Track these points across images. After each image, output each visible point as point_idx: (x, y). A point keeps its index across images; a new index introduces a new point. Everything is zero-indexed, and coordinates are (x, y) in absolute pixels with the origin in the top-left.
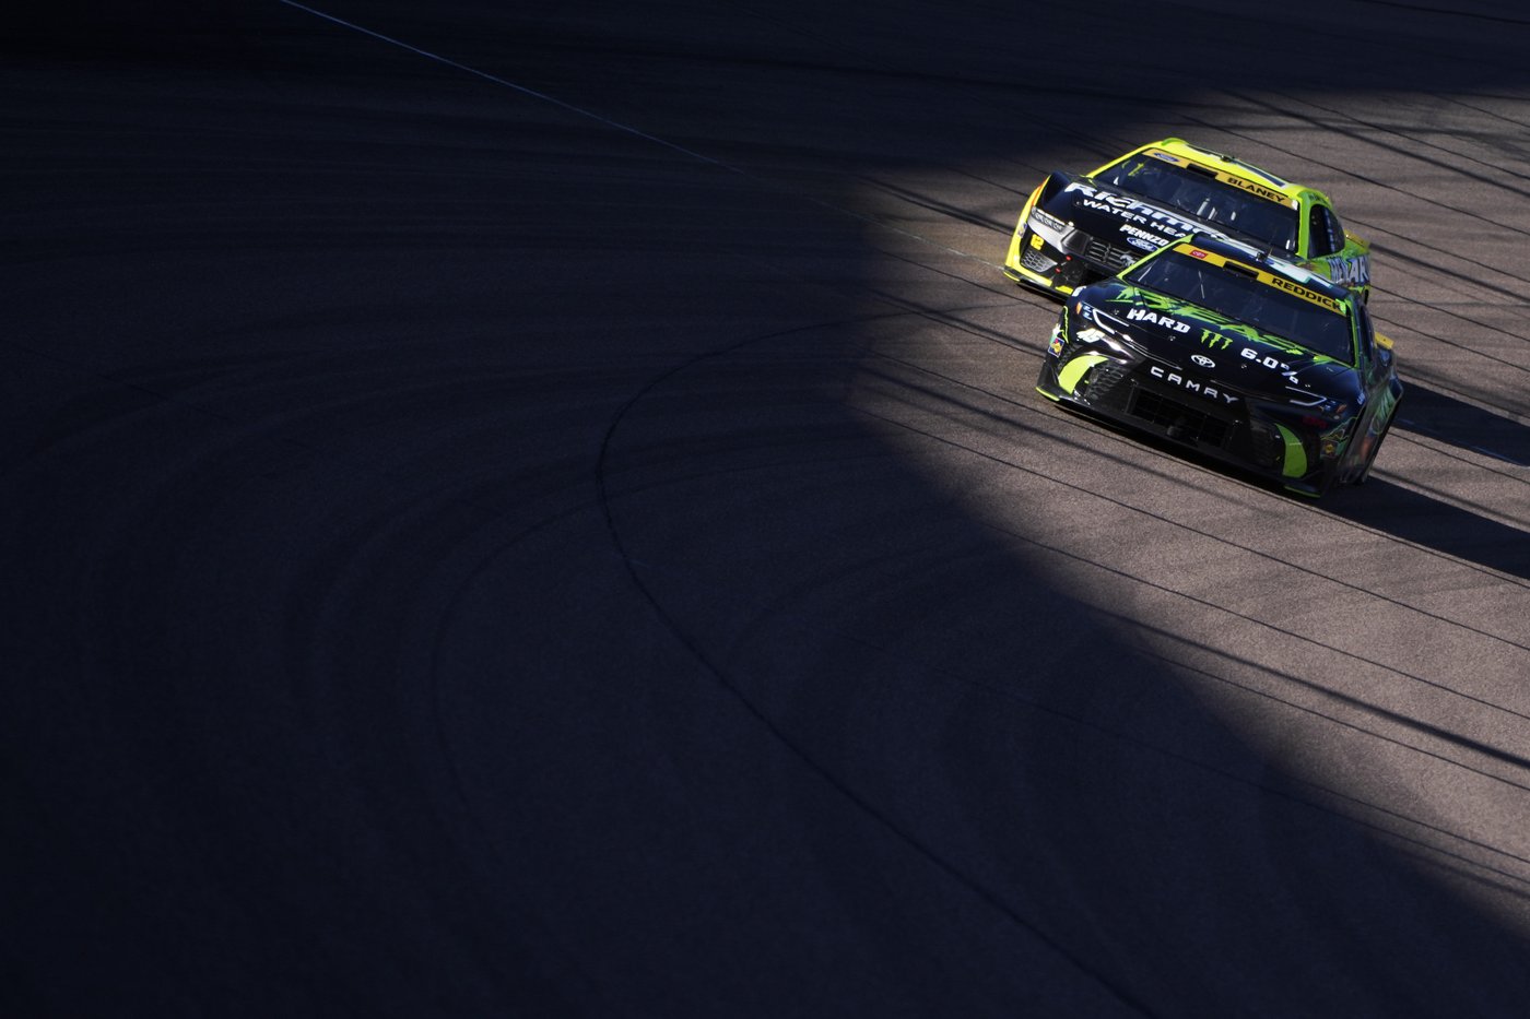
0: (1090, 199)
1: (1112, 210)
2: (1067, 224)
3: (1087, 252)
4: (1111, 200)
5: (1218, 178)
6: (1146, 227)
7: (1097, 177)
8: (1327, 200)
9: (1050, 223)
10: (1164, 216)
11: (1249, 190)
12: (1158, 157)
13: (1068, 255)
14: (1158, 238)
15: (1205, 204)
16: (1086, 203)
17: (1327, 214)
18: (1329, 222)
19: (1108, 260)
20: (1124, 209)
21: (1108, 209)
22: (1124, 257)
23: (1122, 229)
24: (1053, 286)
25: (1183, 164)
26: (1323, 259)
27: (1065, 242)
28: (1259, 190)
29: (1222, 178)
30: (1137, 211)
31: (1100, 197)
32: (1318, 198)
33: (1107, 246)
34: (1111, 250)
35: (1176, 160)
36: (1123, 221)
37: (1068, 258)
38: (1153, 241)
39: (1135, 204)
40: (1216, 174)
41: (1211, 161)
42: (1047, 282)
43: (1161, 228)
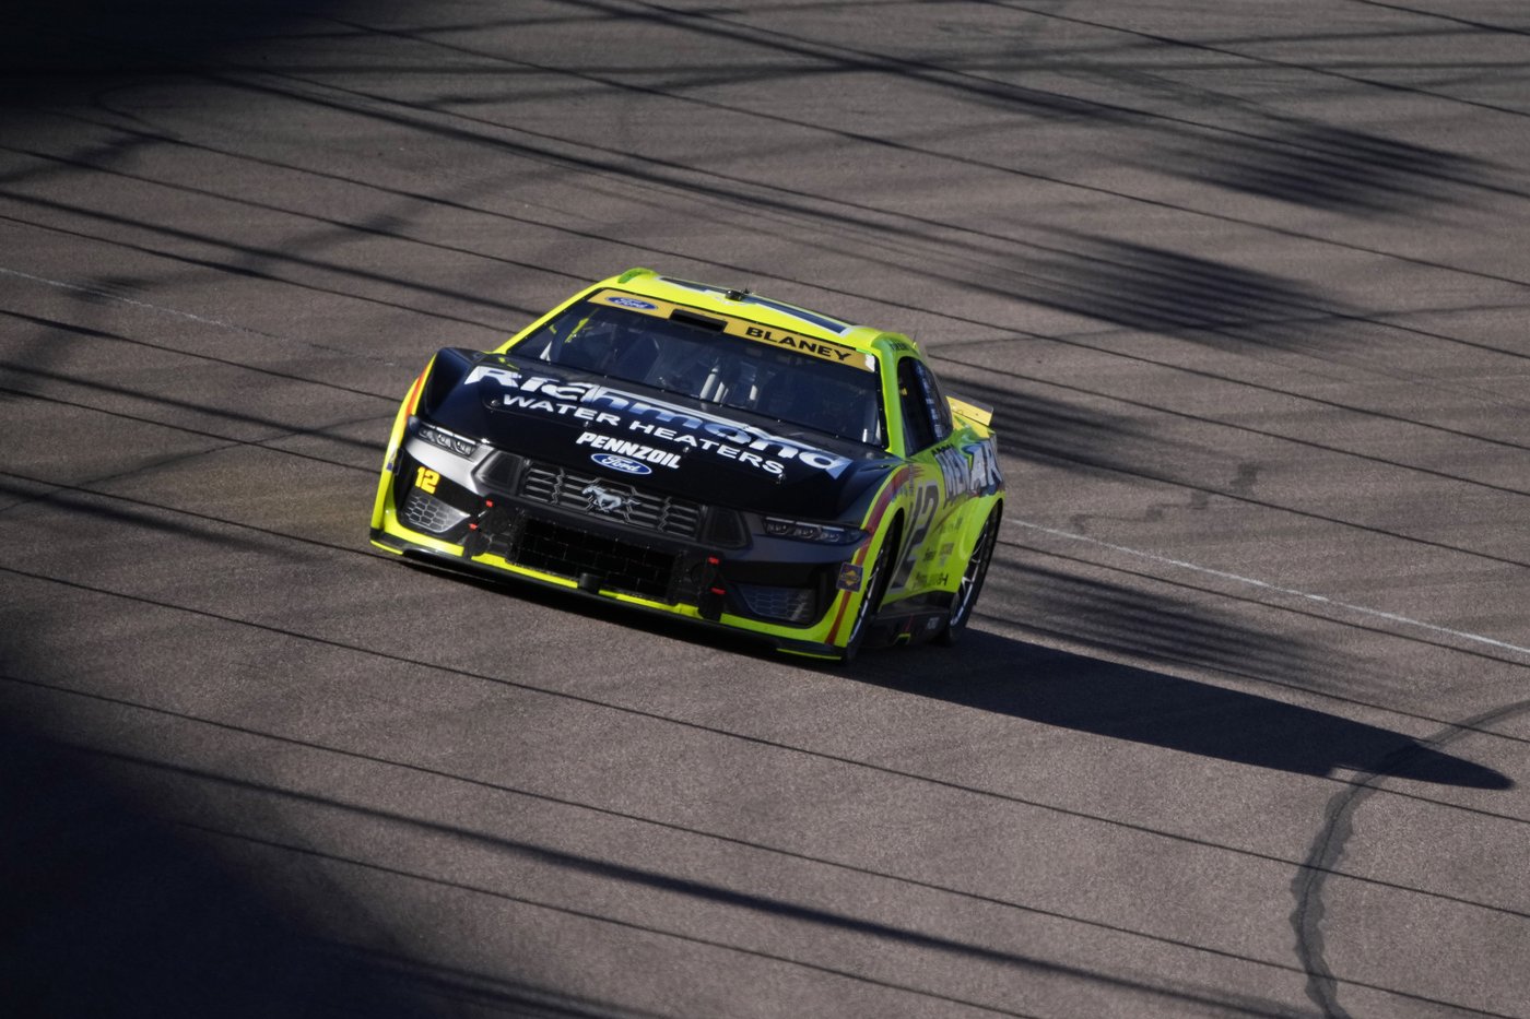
0: (514, 392)
1: (557, 409)
2: (478, 442)
3: (522, 489)
4: (551, 390)
5: (728, 330)
6: (621, 433)
7: (513, 351)
8: (915, 348)
9: (448, 442)
10: (648, 408)
11: (786, 346)
12: (615, 304)
13: (489, 498)
14: (646, 450)
15: (711, 378)
16: (508, 401)
17: (921, 372)
18: (926, 386)
19: (562, 499)
20: (578, 403)
21: (549, 408)
22: (589, 490)
23: (580, 441)
24: (467, 553)
25: (664, 312)
26: (927, 453)
27: (480, 475)
28: (803, 344)
29: (735, 329)
30: (601, 406)
31: (531, 385)
32: (904, 347)
33: (558, 473)
34: (565, 480)
35: (650, 307)
36: (579, 426)
37: (489, 504)
38: (639, 455)
39: (596, 393)
40: (724, 324)
41: (712, 302)
42: (455, 550)
43: (648, 429)
